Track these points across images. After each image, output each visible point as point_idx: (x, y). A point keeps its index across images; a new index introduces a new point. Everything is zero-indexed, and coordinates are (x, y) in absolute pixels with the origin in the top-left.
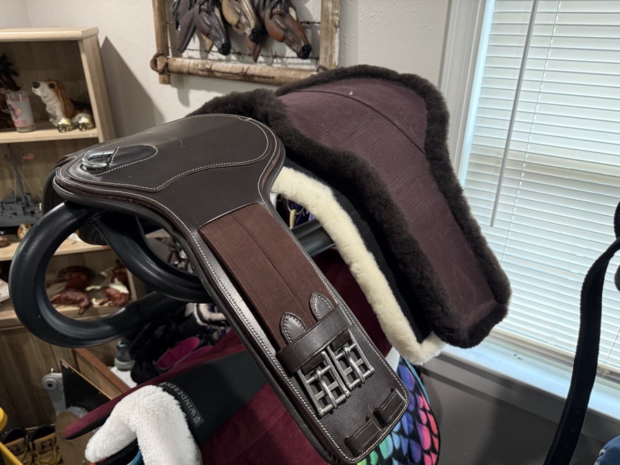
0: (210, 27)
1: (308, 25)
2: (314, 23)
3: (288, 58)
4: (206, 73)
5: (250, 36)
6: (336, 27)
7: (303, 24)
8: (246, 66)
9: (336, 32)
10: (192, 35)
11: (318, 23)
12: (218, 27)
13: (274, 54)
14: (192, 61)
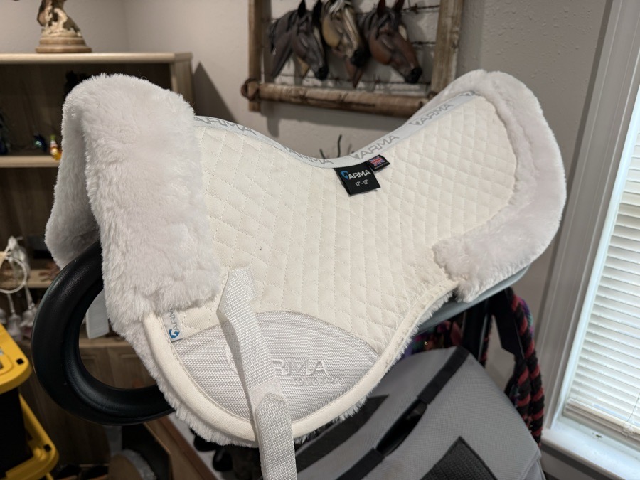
0: (308, 49)
1: (420, 46)
2: (427, 43)
3: (393, 83)
4: (299, 100)
5: (351, 59)
6: (454, 46)
7: (414, 45)
8: (343, 93)
9: (454, 52)
10: (287, 59)
11: (433, 43)
12: (316, 49)
13: (377, 78)
14: (285, 88)
